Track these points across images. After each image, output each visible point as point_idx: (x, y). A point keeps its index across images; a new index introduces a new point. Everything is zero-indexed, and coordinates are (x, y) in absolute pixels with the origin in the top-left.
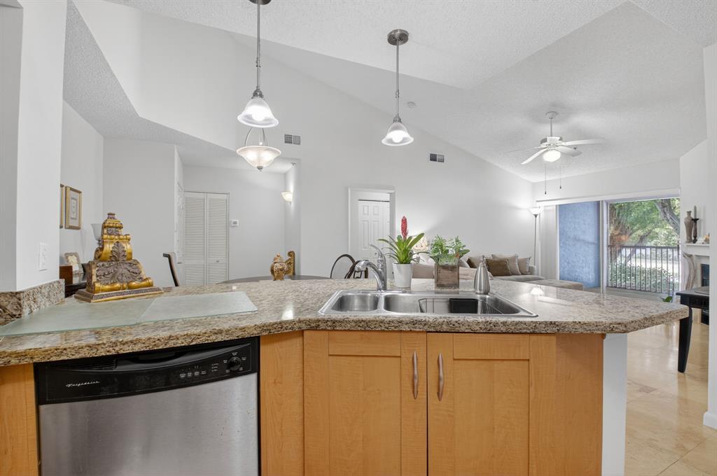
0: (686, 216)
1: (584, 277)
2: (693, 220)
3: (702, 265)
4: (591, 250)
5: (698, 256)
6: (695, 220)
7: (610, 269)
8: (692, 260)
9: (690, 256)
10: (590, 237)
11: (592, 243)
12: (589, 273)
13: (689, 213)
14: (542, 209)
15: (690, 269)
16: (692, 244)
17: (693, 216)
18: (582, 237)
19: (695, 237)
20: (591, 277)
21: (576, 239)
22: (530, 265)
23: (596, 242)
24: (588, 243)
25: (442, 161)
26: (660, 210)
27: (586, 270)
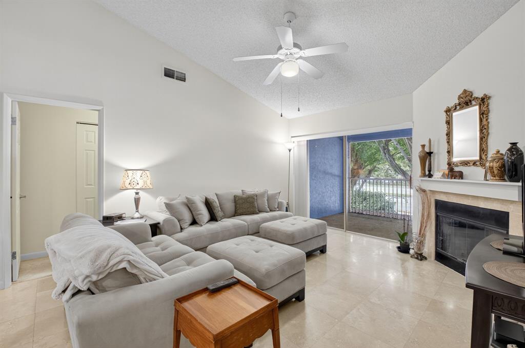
0: (421, 149)
1: (332, 206)
2: (427, 153)
3: (436, 200)
4: (336, 182)
5: (433, 192)
6: (430, 154)
7: (351, 195)
8: (426, 195)
9: (424, 191)
10: (336, 170)
11: (338, 176)
12: (335, 202)
13: (423, 146)
14: (296, 143)
15: (423, 203)
16: (427, 178)
17: (427, 150)
18: (330, 171)
19: (430, 171)
20: (337, 205)
21: (326, 173)
22: (280, 200)
23: (341, 175)
24: (335, 175)
25: (184, 80)
26: (382, 152)
27: (333, 198)
